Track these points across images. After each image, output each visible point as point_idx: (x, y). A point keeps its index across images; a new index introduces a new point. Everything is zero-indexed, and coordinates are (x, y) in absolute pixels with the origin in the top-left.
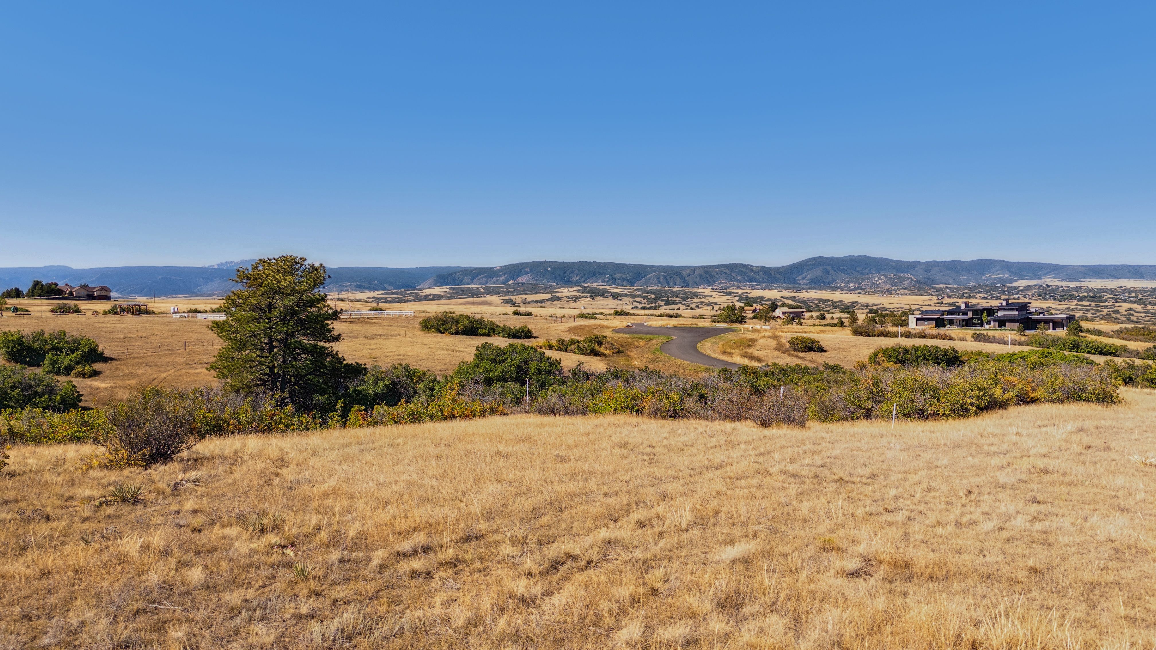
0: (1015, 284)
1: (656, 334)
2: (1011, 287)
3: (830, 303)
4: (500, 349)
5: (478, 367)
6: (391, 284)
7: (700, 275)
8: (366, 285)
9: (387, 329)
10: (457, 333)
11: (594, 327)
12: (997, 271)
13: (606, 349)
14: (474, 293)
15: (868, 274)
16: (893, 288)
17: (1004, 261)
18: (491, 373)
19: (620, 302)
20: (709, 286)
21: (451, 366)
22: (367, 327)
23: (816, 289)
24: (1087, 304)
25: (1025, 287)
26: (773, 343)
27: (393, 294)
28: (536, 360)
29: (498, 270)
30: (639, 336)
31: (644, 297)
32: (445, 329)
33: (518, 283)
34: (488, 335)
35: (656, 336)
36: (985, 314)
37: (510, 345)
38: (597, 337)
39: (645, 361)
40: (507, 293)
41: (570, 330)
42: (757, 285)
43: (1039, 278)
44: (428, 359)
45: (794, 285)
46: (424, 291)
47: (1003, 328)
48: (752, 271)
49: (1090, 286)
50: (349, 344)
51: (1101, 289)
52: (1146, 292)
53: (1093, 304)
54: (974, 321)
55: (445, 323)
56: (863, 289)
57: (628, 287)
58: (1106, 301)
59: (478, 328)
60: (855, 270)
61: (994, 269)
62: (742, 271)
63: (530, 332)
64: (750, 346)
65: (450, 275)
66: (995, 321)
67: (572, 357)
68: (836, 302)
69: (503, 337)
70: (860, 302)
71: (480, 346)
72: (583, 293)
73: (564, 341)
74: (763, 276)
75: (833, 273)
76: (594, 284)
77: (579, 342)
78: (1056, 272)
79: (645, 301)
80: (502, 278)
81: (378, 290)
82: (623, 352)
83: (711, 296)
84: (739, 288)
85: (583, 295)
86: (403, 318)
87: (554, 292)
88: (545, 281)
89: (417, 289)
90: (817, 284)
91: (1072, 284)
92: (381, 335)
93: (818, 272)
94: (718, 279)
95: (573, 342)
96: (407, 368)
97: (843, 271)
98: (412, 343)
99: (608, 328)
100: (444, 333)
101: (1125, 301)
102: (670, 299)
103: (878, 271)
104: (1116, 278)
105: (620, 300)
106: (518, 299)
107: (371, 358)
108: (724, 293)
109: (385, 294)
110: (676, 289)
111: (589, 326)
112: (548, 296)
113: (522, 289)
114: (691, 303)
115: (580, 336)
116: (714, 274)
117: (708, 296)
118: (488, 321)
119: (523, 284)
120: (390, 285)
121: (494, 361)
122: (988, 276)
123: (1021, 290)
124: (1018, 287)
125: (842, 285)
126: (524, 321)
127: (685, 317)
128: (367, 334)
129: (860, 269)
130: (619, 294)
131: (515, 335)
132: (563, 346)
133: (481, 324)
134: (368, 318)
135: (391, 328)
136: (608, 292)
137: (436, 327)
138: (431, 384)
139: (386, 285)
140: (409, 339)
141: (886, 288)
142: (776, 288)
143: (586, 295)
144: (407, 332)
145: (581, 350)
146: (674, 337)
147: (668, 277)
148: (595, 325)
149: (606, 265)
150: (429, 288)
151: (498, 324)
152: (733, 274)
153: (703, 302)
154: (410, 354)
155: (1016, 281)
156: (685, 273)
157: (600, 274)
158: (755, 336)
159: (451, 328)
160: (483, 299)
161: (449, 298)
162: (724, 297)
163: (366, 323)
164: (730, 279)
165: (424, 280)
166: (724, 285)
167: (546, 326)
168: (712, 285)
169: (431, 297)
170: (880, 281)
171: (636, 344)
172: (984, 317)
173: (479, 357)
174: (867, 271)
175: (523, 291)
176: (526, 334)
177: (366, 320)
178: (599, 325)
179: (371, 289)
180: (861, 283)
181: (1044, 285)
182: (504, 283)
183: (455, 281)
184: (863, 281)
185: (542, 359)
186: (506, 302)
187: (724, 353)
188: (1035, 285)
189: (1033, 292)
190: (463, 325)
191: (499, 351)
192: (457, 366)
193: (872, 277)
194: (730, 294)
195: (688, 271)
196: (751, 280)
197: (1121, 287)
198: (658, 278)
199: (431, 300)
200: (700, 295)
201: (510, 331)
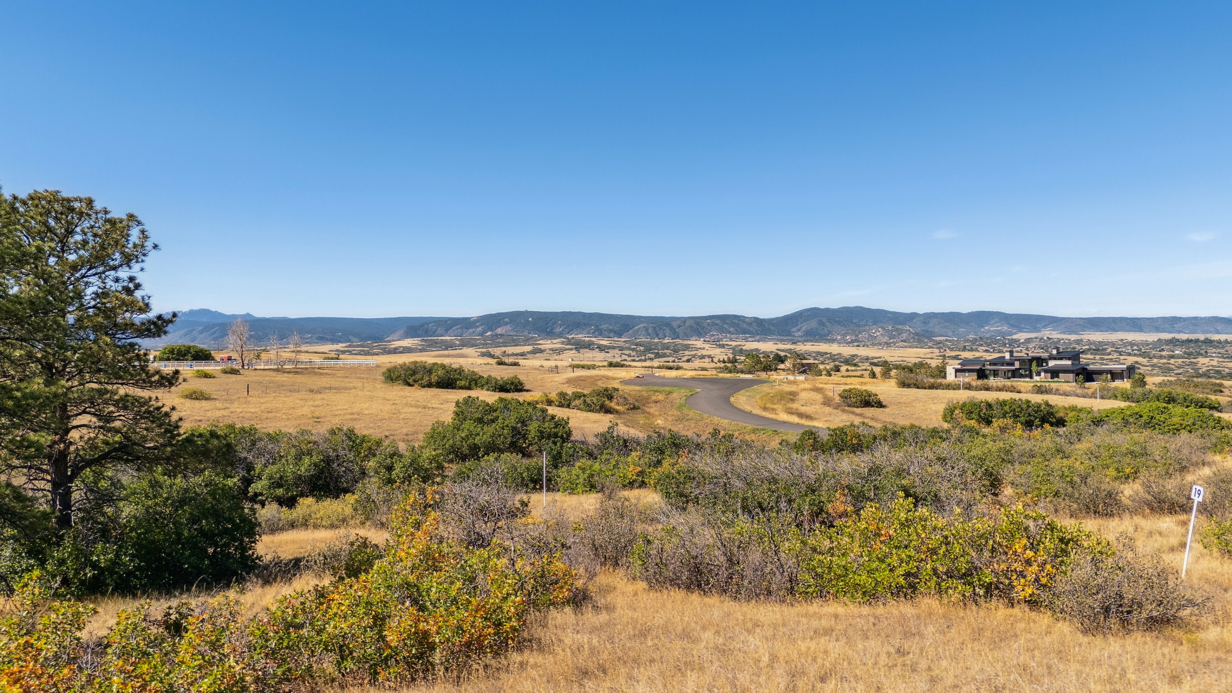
0: (1015, 337)
1: (675, 386)
2: (1012, 339)
3: (829, 355)
4: (488, 405)
5: (458, 430)
6: (357, 335)
7: (691, 327)
8: (329, 337)
9: (341, 381)
10: (430, 385)
11: (597, 378)
12: (996, 323)
13: (618, 404)
14: (448, 346)
15: (865, 326)
16: (892, 341)
17: (1002, 313)
18: (478, 438)
19: (607, 354)
20: (700, 338)
21: (422, 428)
22: (315, 378)
23: (812, 341)
24: (1092, 357)
25: (1025, 340)
26: (819, 397)
27: (358, 346)
28: (536, 419)
29: (474, 320)
30: (655, 388)
31: (633, 350)
32: (415, 381)
33: (497, 335)
34: (469, 388)
35: (675, 388)
36: (1034, 364)
37: (501, 400)
38: (606, 390)
39: (670, 419)
40: (485, 345)
41: (569, 381)
42: (750, 337)
43: (1038, 330)
44: (390, 419)
45: (789, 338)
46: (393, 343)
47: (1056, 379)
48: (744, 322)
49: (1091, 339)
50: (285, 399)
51: (1102, 342)
52: (1148, 345)
53: (1098, 357)
54: (1021, 371)
55: (414, 373)
56: (861, 342)
57: (616, 339)
58: (1109, 354)
59: (456, 380)
60: (851, 322)
61: (992, 322)
62: (735, 323)
63: (521, 384)
64: (793, 400)
65: (422, 326)
66: (1046, 371)
67: (578, 415)
68: (835, 355)
69: (488, 390)
70: (859, 354)
71: (461, 400)
72: (567, 345)
73: (566, 394)
74: (757, 328)
75: (829, 324)
76: (579, 336)
77: (584, 396)
78: (1055, 324)
79: (634, 353)
80: (480, 329)
81: (341, 342)
82: (638, 408)
83: (704, 348)
84: (731, 340)
85: (567, 347)
86: (362, 368)
87: (536, 344)
88: (526, 333)
89: (385, 342)
90: (813, 336)
91: (1073, 337)
92: (330, 388)
93: (813, 324)
94: (710, 331)
95: (577, 396)
96: (350, 435)
97: (839, 323)
98: (371, 398)
99: (614, 379)
100: (412, 386)
101: (1130, 354)
102: (660, 352)
103: (875, 323)
104: (1115, 330)
105: (608, 352)
106: (497, 351)
107: (314, 417)
108: (717, 345)
109: (349, 346)
110: (666, 341)
111: (591, 377)
112: (529, 348)
113: (501, 341)
114: (683, 356)
115: (583, 389)
116: (705, 325)
117: (700, 348)
118: (469, 370)
119: (502, 335)
120: (355, 337)
121: (480, 421)
122: (987, 328)
123: (1023, 343)
124: (1019, 340)
125: (839, 337)
126: (512, 371)
127: (686, 369)
128: (312, 387)
129: (857, 321)
130: (606, 346)
131: (502, 388)
132: (565, 401)
133: (460, 374)
134: (319, 368)
135: (347, 380)
136: (593, 344)
137: (403, 378)
138: (389, 461)
139: (351, 337)
140: (368, 393)
141: (884, 340)
142: (770, 340)
143: (570, 347)
144: (366, 385)
145: (588, 405)
146: (698, 390)
147: (657, 329)
148: (598, 376)
149: (591, 315)
150: (399, 340)
151: (481, 374)
152: (725, 326)
153: (695, 355)
154: (366, 412)
155: (1015, 334)
156: (675, 324)
157: (585, 324)
158: (793, 388)
159: (422, 379)
160: (458, 351)
161: (421, 351)
162: (718, 349)
163: (315, 374)
164: (722, 330)
165: (393, 332)
166: (717, 337)
167: (540, 377)
168: (704, 337)
169: (401, 349)
170: (878, 334)
171: (654, 398)
172: (1034, 367)
173: (460, 415)
174: (863, 323)
175: (502, 343)
176: (517, 387)
177: (316, 370)
178: (603, 376)
179: (334, 341)
180: (857, 336)
181: (1045, 338)
182: (482, 334)
183: (427, 333)
184: (860, 333)
185: (544, 418)
186: (483, 355)
187: (765, 409)
188: (1036, 338)
189: (1034, 345)
190: (438, 376)
191: (487, 408)
192: (430, 427)
193: (869, 329)
194: (723, 346)
195: (678, 322)
196: (744, 332)
197: (1122, 340)
198: (647, 330)
199: (401, 352)
200: (692, 348)
201: (496, 383)
